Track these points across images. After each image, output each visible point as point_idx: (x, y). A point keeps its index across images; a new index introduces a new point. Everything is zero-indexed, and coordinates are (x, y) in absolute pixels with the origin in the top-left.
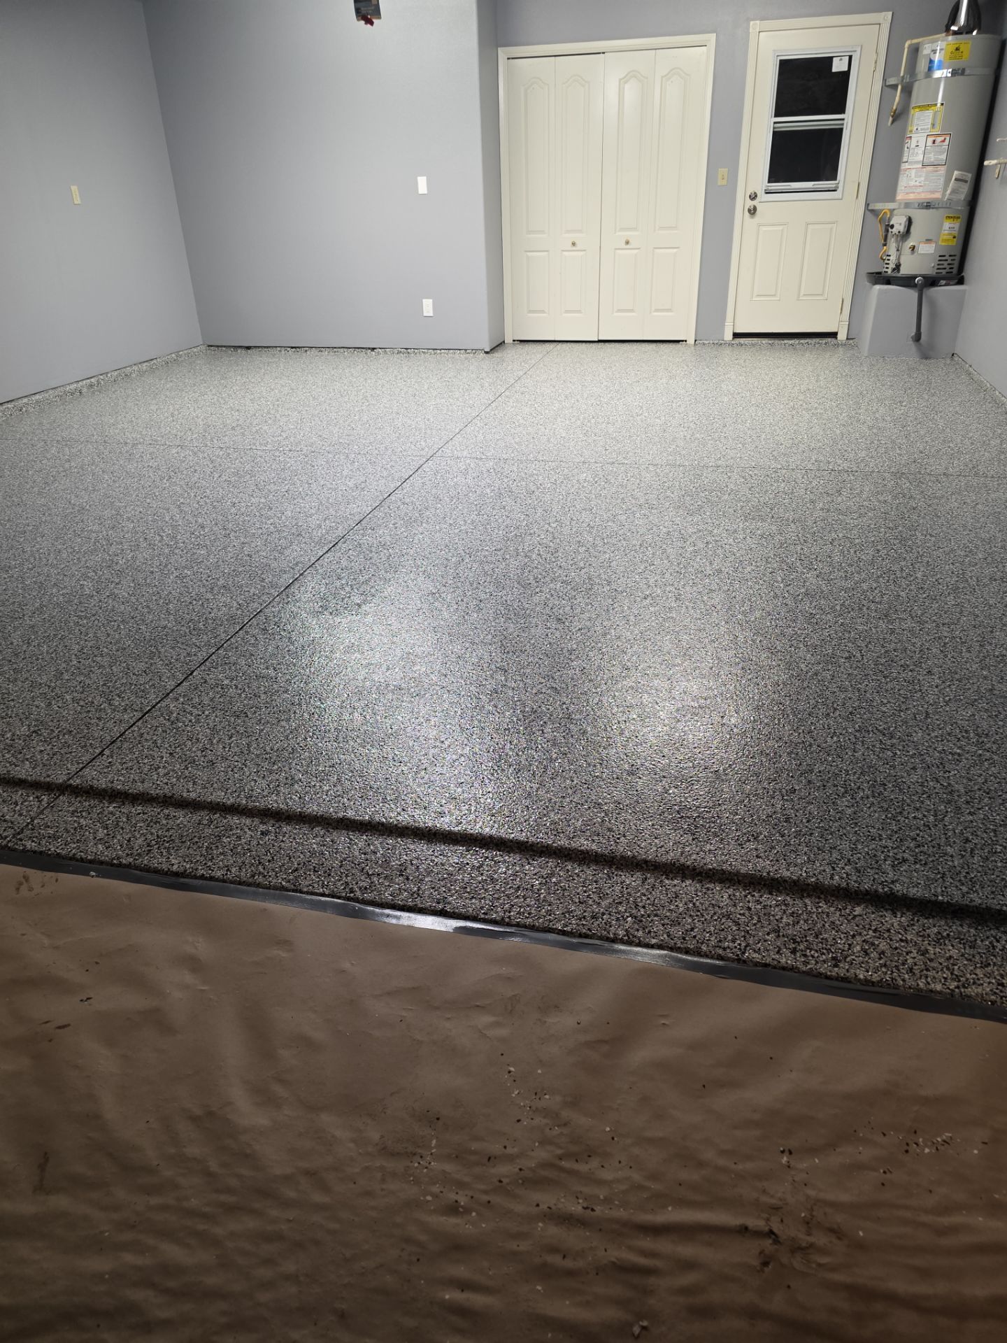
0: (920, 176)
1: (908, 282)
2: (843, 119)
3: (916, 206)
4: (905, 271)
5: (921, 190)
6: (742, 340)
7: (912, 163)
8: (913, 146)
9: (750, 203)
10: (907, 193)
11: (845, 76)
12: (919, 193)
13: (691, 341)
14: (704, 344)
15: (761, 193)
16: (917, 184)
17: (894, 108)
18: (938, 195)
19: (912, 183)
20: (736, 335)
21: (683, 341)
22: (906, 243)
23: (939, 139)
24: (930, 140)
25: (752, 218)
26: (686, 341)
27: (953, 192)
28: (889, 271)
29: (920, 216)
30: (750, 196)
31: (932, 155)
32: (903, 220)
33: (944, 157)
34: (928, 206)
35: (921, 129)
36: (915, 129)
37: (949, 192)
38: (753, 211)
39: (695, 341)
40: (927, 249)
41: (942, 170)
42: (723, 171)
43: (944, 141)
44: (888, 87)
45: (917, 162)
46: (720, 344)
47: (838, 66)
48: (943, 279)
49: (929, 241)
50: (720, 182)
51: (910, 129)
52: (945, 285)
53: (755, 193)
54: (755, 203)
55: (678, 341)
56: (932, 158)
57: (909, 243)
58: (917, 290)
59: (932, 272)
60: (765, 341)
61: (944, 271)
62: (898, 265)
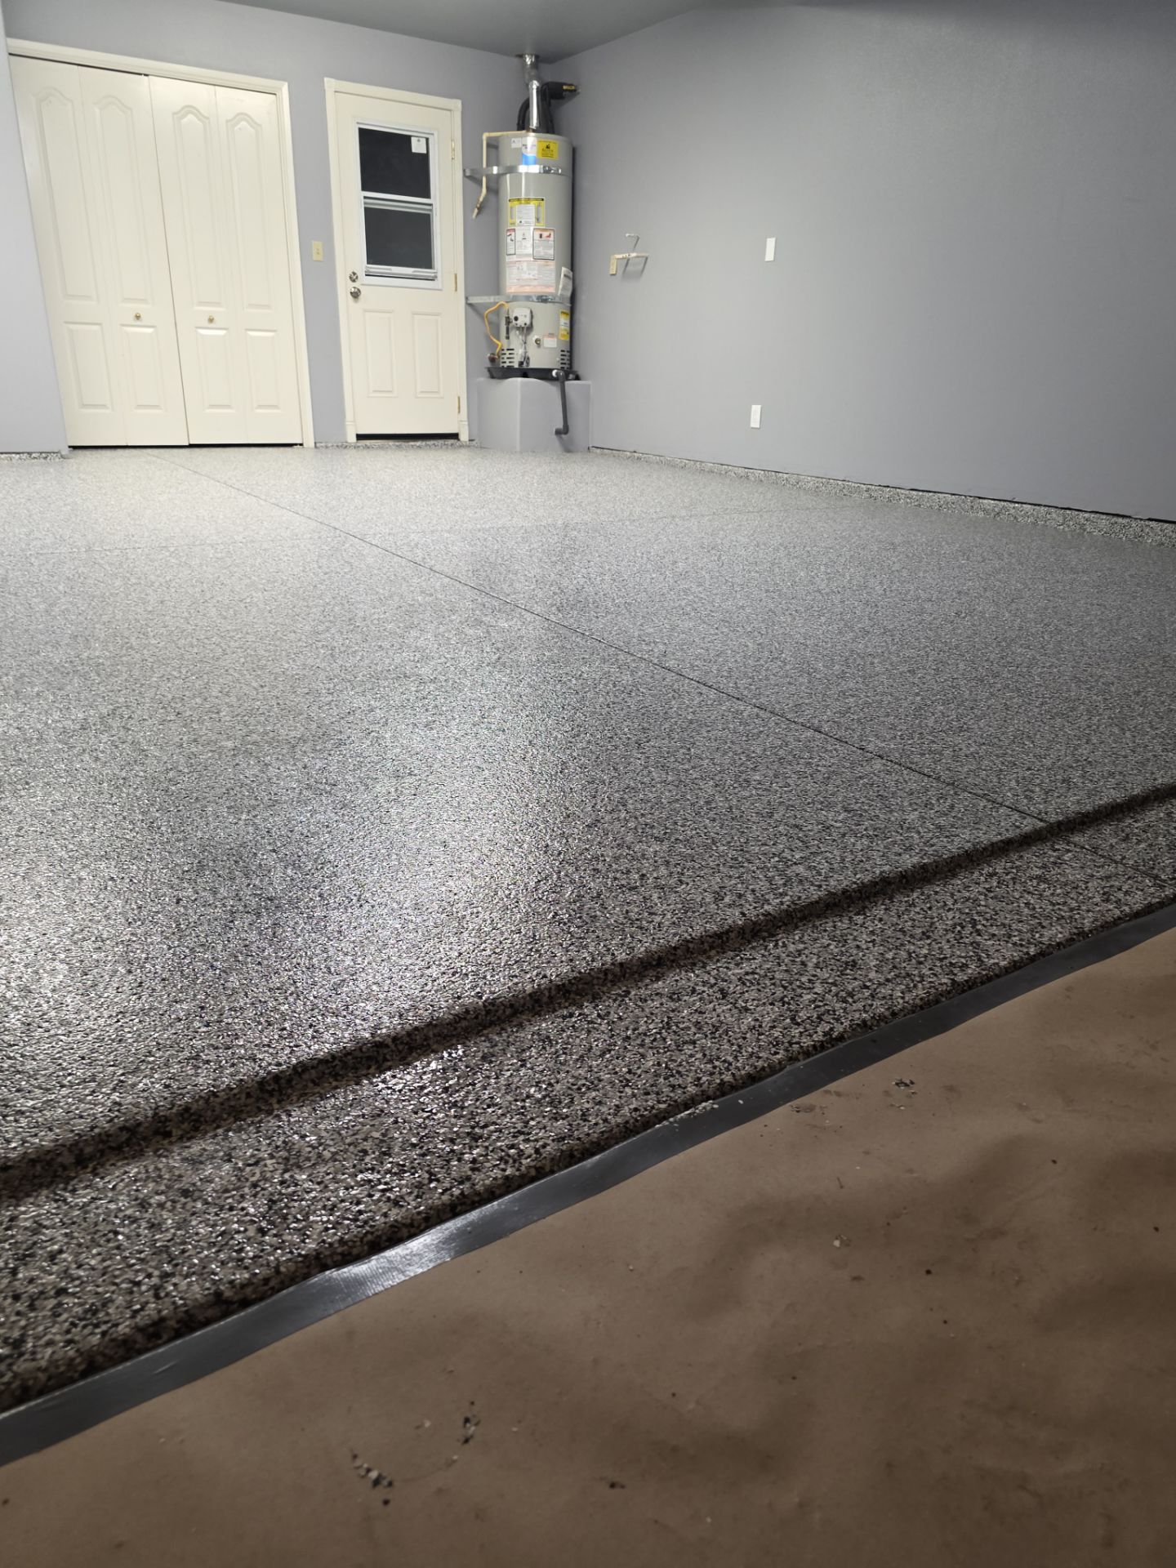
0: (534, 269)
2: (431, 205)
4: (536, 363)
6: (368, 442)
7: (520, 256)
8: (519, 237)
9: (351, 286)
11: (424, 158)
13: (309, 442)
14: (326, 447)
15: (361, 274)
16: (531, 277)
17: (481, 200)
19: (526, 276)
20: (360, 437)
21: (296, 444)
22: (531, 336)
23: (545, 234)
24: (537, 234)
25: (356, 302)
26: (301, 445)
27: (564, 288)
28: (517, 364)
29: (539, 308)
30: (351, 278)
32: (527, 313)
33: (551, 252)
34: (543, 299)
37: (561, 286)
38: (356, 295)
39: (315, 443)
40: (550, 343)
41: (552, 265)
42: (317, 244)
43: (549, 236)
45: (527, 255)
47: (417, 147)
49: (551, 335)
50: (315, 256)
51: (510, 221)
52: (573, 379)
53: (354, 274)
54: (356, 284)
55: (291, 445)
56: (541, 251)
57: (534, 337)
58: (556, 383)
59: (558, 366)
60: (391, 443)
61: (565, 366)
62: (527, 358)
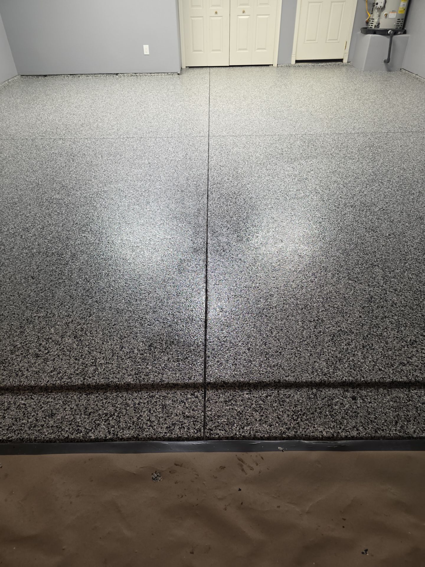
1: (384, 32)
4: (381, 27)
6: (300, 64)
13: (275, 65)
14: (282, 66)
20: (297, 61)
21: (270, 65)
22: (383, 12)
26: (272, 65)
28: (373, 27)
39: (278, 65)
40: (392, 16)
46: (289, 66)
48: (400, 31)
49: (393, 11)
52: (400, 34)
55: (268, 65)
57: (385, 12)
58: (389, 37)
59: (394, 27)
60: (310, 64)
61: (399, 27)
62: (379, 24)
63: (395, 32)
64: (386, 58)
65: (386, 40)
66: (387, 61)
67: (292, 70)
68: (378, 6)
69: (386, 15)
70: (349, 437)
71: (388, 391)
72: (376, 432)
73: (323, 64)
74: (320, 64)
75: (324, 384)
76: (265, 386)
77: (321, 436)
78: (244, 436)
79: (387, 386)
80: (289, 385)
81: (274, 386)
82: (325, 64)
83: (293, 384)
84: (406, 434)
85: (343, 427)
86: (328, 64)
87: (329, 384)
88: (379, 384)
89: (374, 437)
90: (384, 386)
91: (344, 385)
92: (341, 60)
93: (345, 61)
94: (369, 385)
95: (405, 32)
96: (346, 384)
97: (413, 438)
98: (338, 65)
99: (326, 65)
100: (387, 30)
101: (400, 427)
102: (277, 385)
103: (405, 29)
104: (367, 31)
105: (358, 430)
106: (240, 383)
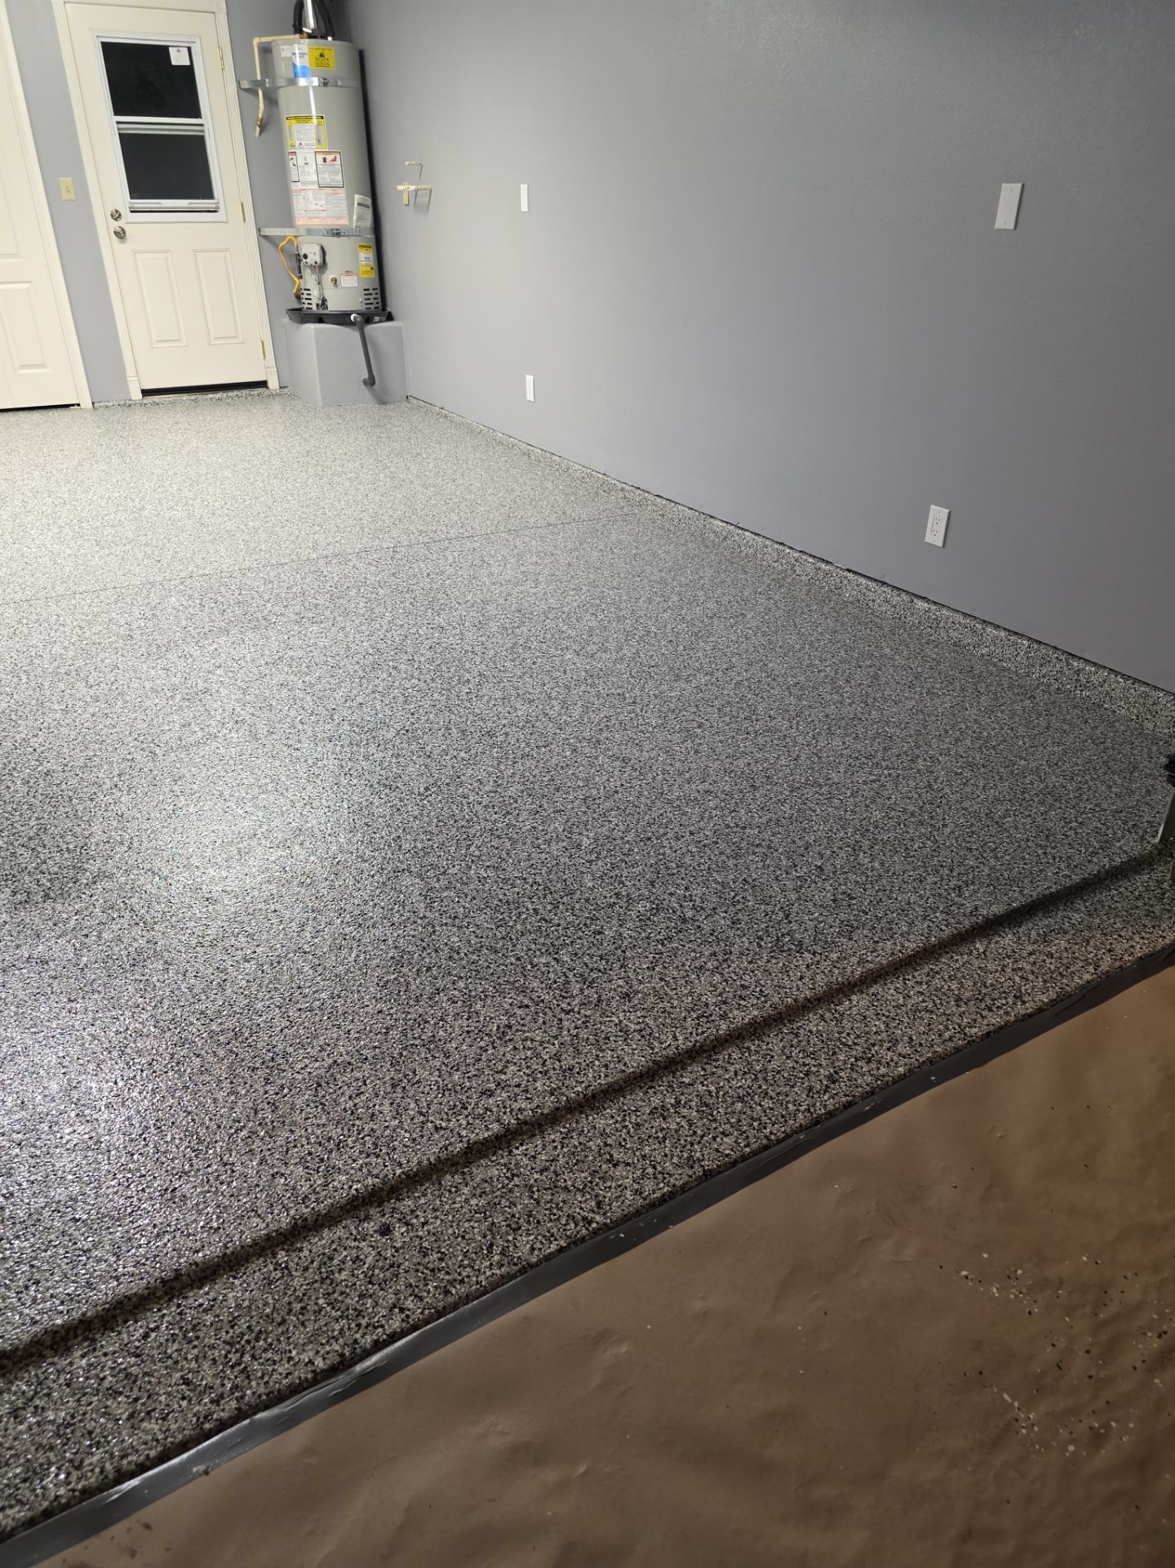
0: (320, 199)
1: (342, 319)
2: (202, 125)
3: (325, 233)
4: (334, 306)
5: (324, 214)
6: (156, 398)
7: (304, 183)
8: (301, 162)
9: (115, 225)
10: (310, 218)
11: (188, 72)
12: (323, 218)
13: (86, 403)
14: (107, 407)
15: (125, 212)
16: (319, 207)
17: (260, 116)
18: (344, 222)
19: (313, 207)
20: (146, 393)
21: (73, 405)
22: (325, 275)
23: (330, 158)
24: (320, 158)
25: (123, 243)
26: (78, 405)
27: (359, 218)
28: (314, 308)
29: (331, 243)
30: (112, 215)
31: (326, 175)
32: (317, 249)
33: (339, 177)
34: (336, 233)
35: (306, 145)
36: (297, 143)
37: (355, 218)
38: (121, 235)
39: (93, 403)
40: (350, 282)
41: (342, 193)
42: (65, 182)
43: (334, 160)
44: (248, 91)
45: (311, 183)
46: (129, 405)
47: (178, 58)
48: (377, 315)
49: (348, 273)
50: (65, 196)
51: (290, 142)
52: (380, 321)
53: (117, 211)
54: (120, 223)
55: (67, 406)
56: (327, 178)
57: (328, 276)
58: (356, 327)
59: (362, 308)
60: (185, 397)
61: (372, 307)
62: (324, 301)
63: (367, 319)
64: (366, 376)
65: (351, 335)
66: (370, 382)
67: (139, 415)
68: (310, 260)
69: (335, 281)
70: (384, 1341)
71: (464, 1173)
72: (447, 1292)
73: (219, 395)
74: (210, 396)
75: (304, 1227)
76: (136, 1307)
77: (310, 1376)
78: (84, 1491)
79: (458, 1163)
80: (209, 1272)
81: (166, 1293)
82: (225, 394)
83: (219, 1265)
84: (515, 1264)
85: (364, 1322)
86: (230, 394)
87: (316, 1220)
88: (440, 1166)
89: (444, 1308)
90: (452, 1165)
91: (356, 1208)
92: (263, 384)
93: (273, 384)
94: (417, 1178)
95: (390, 318)
96: (361, 1200)
97: (531, 1266)
98: (259, 395)
99: (227, 397)
100: (347, 315)
101: (501, 1253)
102: (172, 1288)
103: (389, 309)
104: (302, 315)
105: (402, 1310)
106: (56, 1332)
